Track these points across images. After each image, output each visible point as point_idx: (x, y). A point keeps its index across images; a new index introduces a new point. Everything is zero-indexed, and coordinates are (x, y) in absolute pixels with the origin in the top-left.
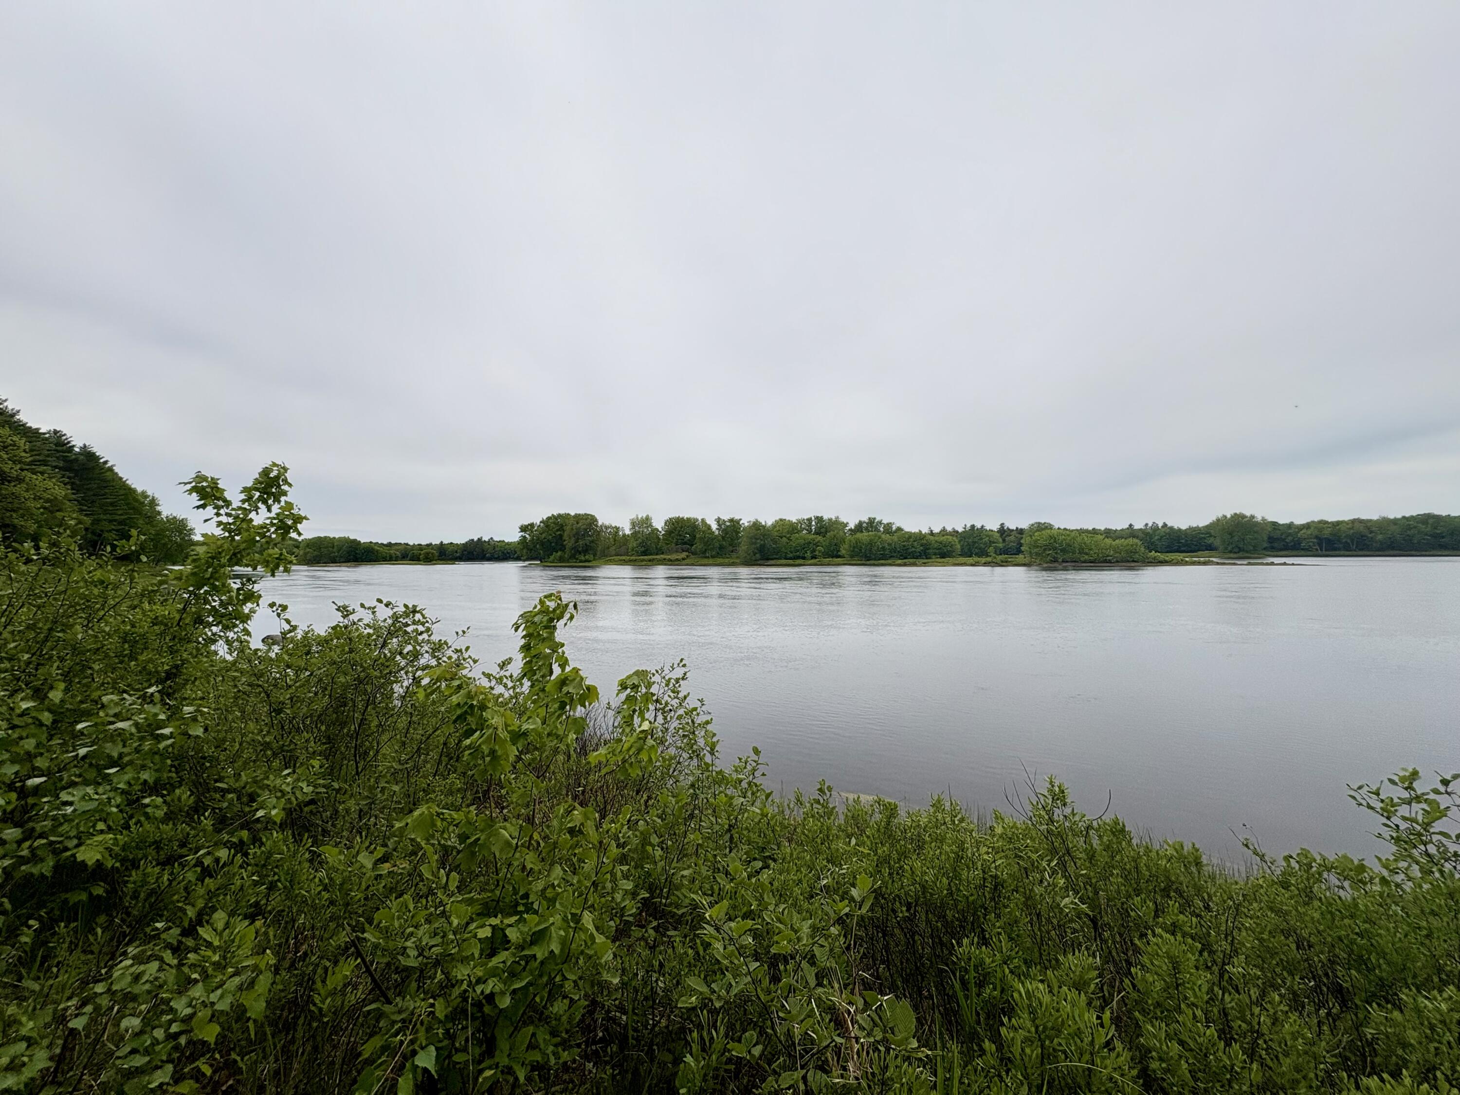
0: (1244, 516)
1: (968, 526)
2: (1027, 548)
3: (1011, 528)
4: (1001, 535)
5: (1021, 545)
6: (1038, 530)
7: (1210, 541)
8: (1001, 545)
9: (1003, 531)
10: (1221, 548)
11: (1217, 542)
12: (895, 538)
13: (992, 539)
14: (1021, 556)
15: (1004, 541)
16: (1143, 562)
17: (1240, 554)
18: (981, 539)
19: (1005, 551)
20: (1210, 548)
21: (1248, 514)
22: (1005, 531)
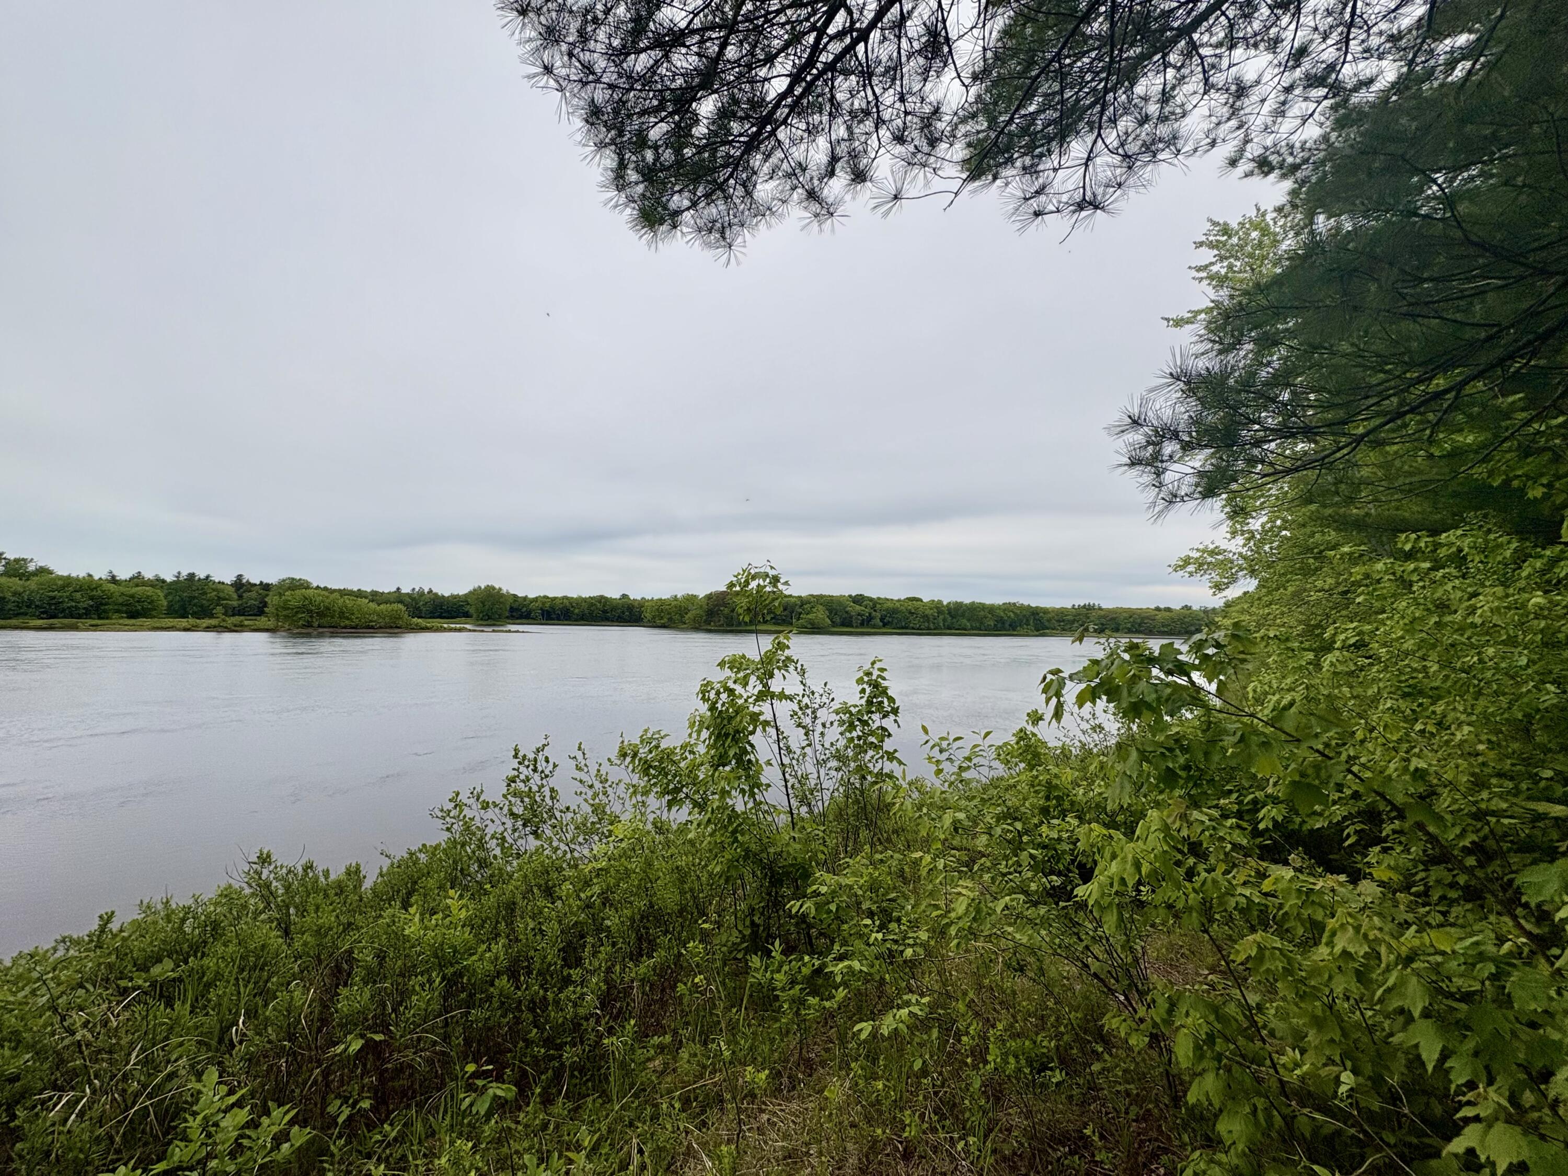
0: (494, 588)
1: (184, 573)
2: (273, 610)
3: (252, 581)
4: (237, 590)
5: (265, 604)
6: (289, 588)
7: (467, 608)
8: (235, 603)
9: (239, 585)
10: (475, 616)
11: (472, 610)
12: (32, 584)
13: (221, 595)
14: (263, 619)
15: (240, 597)
16: (406, 628)
17: (489, 622)
18: (205, 593)
19: (240, 611)
20: (467, 615)
21: (497, 587)
22: (242, 585)
